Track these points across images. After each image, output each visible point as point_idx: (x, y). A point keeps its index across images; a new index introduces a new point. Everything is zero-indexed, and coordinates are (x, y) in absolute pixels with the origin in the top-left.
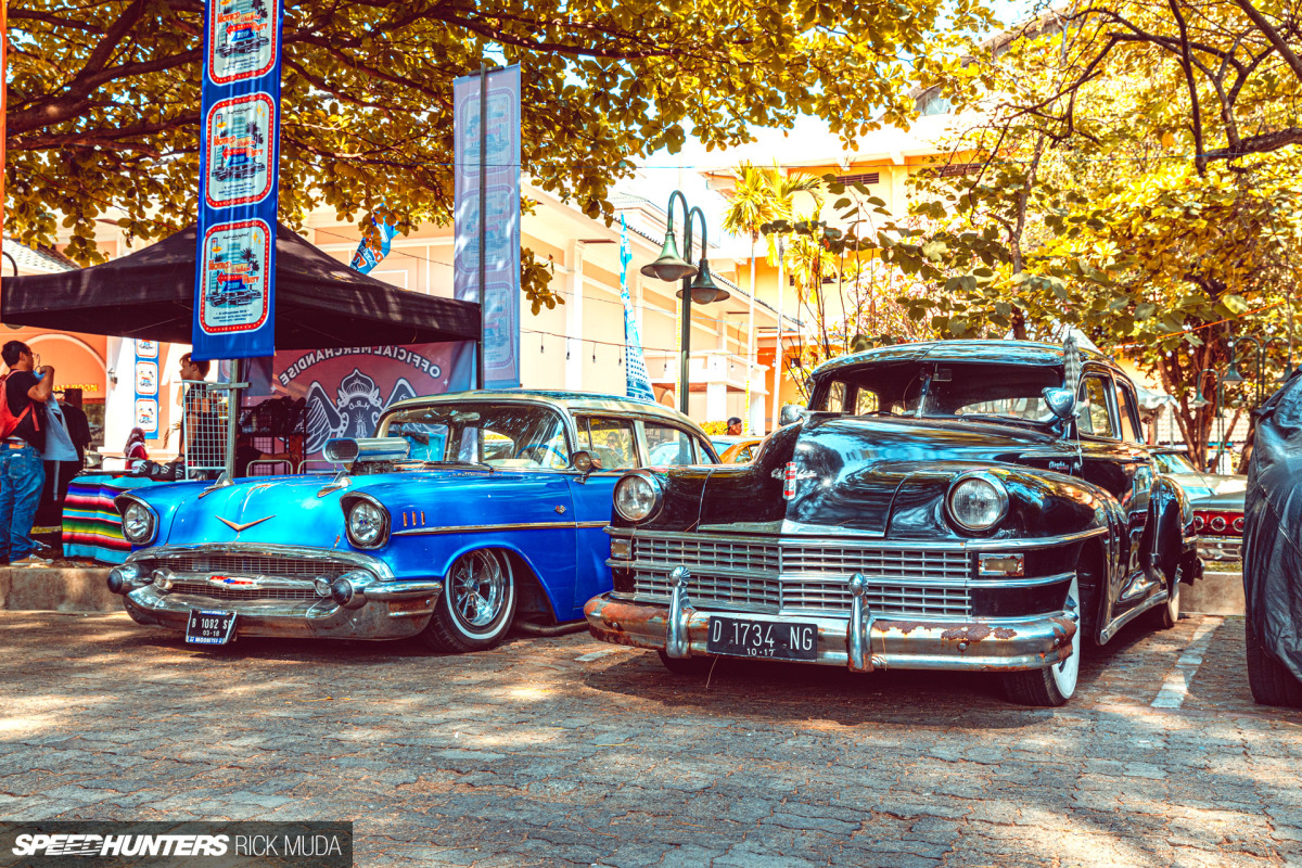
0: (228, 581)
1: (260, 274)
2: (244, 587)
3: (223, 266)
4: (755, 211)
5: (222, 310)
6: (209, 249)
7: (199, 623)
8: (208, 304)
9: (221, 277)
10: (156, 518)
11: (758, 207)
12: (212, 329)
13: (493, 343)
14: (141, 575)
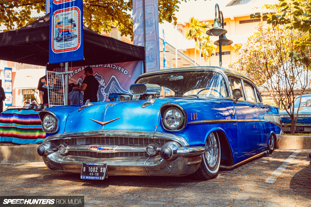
0: (100, 149)
1: (77, 28)
2: (108, 152)
3: (61, 26)
4: (196, 32)
5: (61, 43)
6: (55, 20)
7: (87, 169)
8: (55, 41)
9: (60, 30)
10: (59, 121)
11: (197, 30)
12: (57, 51)
13: (150, 61)
14: (52, 147)
